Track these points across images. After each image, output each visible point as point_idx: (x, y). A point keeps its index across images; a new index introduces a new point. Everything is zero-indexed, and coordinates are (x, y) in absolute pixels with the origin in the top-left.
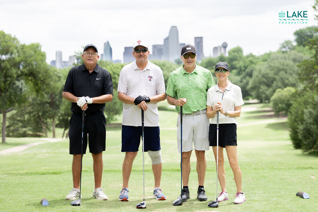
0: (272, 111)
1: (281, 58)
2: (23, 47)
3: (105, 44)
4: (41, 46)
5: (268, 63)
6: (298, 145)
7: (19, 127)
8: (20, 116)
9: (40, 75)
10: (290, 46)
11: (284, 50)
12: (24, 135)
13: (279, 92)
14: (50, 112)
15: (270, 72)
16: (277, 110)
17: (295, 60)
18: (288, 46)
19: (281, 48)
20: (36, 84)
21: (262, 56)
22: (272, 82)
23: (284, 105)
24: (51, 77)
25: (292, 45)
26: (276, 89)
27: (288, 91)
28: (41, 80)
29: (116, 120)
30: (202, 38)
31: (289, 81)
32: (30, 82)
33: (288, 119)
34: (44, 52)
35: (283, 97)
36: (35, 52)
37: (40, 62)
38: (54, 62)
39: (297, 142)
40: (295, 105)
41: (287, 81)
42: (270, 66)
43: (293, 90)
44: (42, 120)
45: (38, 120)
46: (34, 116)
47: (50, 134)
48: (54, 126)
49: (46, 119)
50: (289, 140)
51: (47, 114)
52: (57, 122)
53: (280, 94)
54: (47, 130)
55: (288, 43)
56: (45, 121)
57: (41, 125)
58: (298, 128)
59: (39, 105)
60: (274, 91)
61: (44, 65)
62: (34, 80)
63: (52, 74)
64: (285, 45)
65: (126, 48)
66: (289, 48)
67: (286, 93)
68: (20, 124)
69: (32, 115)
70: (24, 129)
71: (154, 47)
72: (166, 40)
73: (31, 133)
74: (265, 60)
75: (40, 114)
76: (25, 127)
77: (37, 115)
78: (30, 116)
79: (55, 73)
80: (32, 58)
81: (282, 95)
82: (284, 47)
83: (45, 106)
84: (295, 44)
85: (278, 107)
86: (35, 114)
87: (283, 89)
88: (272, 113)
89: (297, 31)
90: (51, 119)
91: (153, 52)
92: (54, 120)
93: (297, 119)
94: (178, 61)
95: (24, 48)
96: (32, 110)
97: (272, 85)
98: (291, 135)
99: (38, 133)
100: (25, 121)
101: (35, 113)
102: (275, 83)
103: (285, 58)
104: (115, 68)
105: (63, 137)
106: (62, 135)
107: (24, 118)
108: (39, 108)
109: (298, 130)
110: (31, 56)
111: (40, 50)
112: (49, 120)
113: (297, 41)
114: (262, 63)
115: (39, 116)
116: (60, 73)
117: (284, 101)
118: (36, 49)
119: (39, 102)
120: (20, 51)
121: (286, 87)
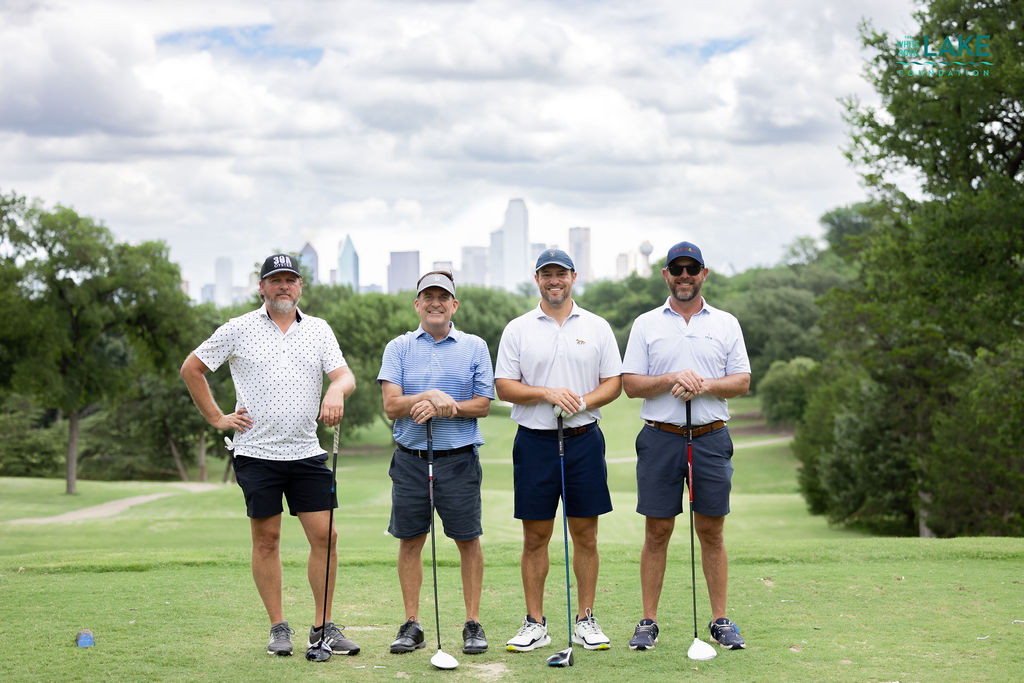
0: (760, 418)
1: (785, 284)
2: (123, 250)
3: (340, 243)
4: (168, 250)
5: (752, 297)
6: (818, 504)
7: (116, 453)
8: (118, 427)
9: (165, 323)
10: (810, 252)
11: (793, 261)
12: (129, 475)
13: (779, 368)
14: (192, 417)
15: (757, 316)
16: (774, 414)
17: (817, 288)
18: (804, 249)
19: (787, 257)
20: (154, 344)
21: (738, 276)
22: (762, 346)
23: (789, 404)
24: (191, 328)
25: (816, 250)
26: (772, 361)
27: (800, 366)
28: (168, 336)
29: (358, 437)
30: (587, 230)
31: (803, 342)
32: (140, 339)
33: (796, 438)
34: (176, 265)
35: (787, 383)
36: (154, 261)
37: (167, 289)
38: (209, 289)
39: (819, 496)
40: (813, 403)
41: (796, 342)
42: (755, 303)
43: (809, 363)
44: (174, 436)
45: (163, 436)
46: (153, 426)
47: (193, 471)
48: (203, 452)
49: (183, 436)
50: (799, 491)
51: (185, 422)
52: (211, 443)
53: (780, 373)
54: (186, 463)
55: (805, 242)
56: (181, 440)
57: (170, 449)
58: (818, 462)
59: (165, 397)
60: (767, 367)
61: (175, 295)
62: (148, 335)
63: (197, 320)
64: (798, 249)
65: (393, 254)
66: (809, 258)
67: (795, 372)
68: (119, 447)
69: (146, 423)
70: (128, 460)
71: (467, 251)
72: (497, 236)
73: (144, 469)
74: (744, 288)
75: (168, 421)
76: (129, 454)
77: (160, 424)
78: (141, 425)
79: (207, 317)
80: (144, 280)
81: (787, 378)
82: (795, 254)
83: (180, 402)
84: (823, 246)
85: (775, 407)
86: (156, 422)
87: (788, 361)
88: (763, 423)
89: (828, 214)
90: (194, 435)
91: (464, 266)
92: (201, 435)
93: (820, 438)
94: (525, 288)
95: (126, 252)
96: (148, 411)
97: (760, 350)
98: (801, 480)
99: (162, 470)
100: (129, 438)
101: (156, 418)
102: (767, 345)
103: (794, 284)
104: (360, 305)
105: (225, 480)
106: (222, 476)
107: (129, 430)
108: (165, 407)
109: (818, 467)
110: (142, 275)
111: (167, 258)
112: (191, 437)
113: (829, 238)
114: (736, 295)
115: (165, 425)
116: (218, 318)
117: (790, 392)
118: (157, 255)
119: (166, 391)
120: (115, 259)
121: (794, 357)
